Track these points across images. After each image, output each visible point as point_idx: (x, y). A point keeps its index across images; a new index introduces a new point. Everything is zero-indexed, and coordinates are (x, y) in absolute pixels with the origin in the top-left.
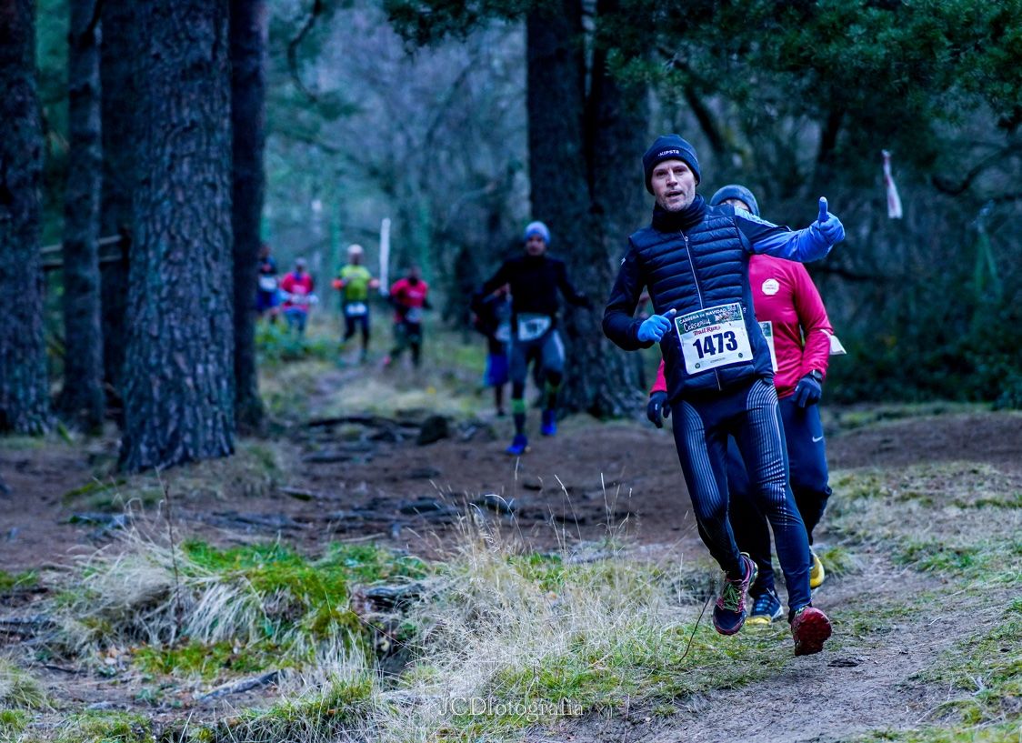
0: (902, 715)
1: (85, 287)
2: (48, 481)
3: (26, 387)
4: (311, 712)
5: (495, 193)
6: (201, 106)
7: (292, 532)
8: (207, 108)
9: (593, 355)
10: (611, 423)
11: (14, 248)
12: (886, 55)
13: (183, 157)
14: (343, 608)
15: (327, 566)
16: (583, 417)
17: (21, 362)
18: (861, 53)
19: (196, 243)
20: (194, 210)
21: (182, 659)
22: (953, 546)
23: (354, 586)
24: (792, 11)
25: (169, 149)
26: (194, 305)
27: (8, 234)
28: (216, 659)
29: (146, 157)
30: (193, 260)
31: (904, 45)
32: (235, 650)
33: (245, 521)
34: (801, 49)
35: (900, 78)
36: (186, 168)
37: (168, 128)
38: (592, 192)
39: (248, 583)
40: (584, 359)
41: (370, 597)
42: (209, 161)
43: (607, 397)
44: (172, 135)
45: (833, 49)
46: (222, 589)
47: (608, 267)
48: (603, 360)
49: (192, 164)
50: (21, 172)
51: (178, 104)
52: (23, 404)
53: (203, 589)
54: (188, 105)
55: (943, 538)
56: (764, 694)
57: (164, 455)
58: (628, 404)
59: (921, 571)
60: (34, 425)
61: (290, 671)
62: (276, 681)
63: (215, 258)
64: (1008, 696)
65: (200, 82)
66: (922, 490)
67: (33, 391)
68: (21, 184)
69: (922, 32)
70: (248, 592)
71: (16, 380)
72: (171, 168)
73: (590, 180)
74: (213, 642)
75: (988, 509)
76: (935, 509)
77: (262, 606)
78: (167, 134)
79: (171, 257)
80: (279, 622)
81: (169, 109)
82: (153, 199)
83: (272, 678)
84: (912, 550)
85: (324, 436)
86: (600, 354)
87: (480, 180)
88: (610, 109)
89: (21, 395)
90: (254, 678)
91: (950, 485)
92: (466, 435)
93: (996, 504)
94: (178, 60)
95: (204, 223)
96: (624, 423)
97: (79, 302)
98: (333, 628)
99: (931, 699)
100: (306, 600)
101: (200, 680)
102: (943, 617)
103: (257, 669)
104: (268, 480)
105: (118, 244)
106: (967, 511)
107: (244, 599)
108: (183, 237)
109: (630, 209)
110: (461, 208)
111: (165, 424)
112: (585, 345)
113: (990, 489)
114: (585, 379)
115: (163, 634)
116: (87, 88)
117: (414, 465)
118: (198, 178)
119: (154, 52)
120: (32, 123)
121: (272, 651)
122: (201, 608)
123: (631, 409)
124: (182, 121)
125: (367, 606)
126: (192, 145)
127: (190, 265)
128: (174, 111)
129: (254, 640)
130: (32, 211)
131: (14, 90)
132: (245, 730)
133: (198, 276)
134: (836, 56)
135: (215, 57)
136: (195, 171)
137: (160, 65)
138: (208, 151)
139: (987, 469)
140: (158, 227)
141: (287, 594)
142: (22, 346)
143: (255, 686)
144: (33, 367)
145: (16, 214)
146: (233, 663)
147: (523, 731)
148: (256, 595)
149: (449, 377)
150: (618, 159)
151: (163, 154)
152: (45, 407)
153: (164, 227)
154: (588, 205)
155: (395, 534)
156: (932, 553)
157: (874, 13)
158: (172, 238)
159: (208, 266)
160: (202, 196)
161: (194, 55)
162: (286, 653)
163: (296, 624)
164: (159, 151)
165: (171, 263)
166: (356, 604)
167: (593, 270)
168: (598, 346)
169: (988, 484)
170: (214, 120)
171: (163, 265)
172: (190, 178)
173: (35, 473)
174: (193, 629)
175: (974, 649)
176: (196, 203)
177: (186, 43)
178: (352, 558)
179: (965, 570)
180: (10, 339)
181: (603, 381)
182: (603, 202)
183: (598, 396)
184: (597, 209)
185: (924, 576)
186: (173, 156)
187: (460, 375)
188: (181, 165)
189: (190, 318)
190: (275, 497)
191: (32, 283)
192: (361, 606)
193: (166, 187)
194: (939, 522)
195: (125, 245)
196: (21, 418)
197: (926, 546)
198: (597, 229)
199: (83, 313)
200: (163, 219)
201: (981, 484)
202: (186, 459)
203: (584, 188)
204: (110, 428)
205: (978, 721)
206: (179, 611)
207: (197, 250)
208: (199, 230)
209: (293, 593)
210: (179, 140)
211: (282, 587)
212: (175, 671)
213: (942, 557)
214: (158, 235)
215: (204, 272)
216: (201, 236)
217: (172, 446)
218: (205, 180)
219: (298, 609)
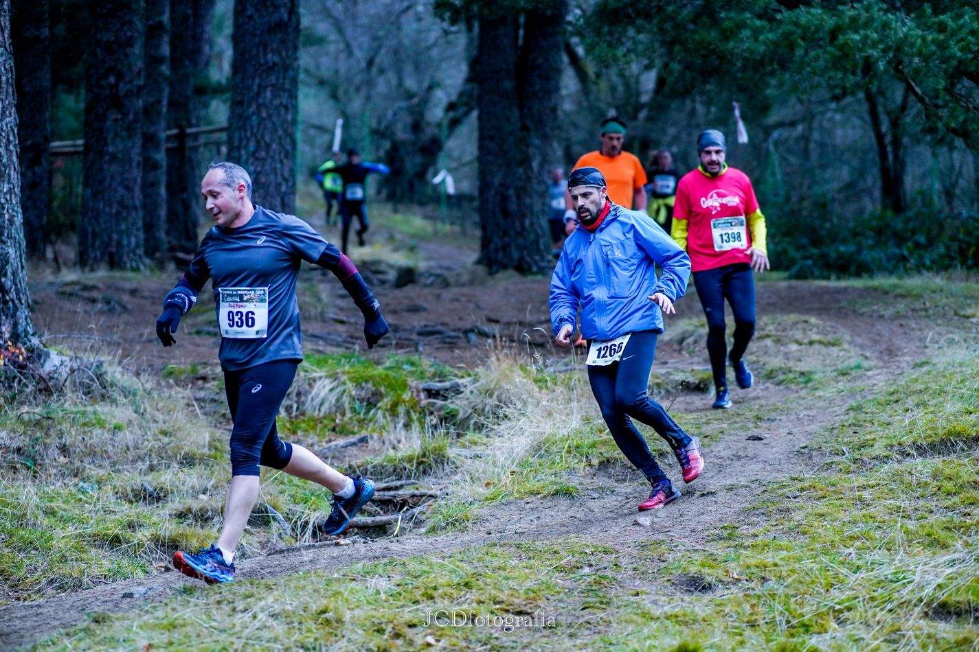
0: (800, 468)
1: (156, 166)
2: (154, 303)
3: (129, 237)
4: (410, 460)
5: (418, 105)
6: (280, 53)
7: (349, 345)
8: (284, 54)
9: (519, 229)
10: (530, 278)
11: (123, 139)
12: (765, 51)
13: (267, 87)
14: (406, 396)
15: (390, 368)
16: (511, 272)
17: (125, 219)
18: (748, 48)
19: (274, 146)
20: (273, 123)
21: (303, 425)
22: (797, 369)
23: (413, 382)
24: (705, 19)
25: (257, 81)
26: (272, 188)
27: (119, 129)
28: (326, 426)
29: (241, 86)
30: (272, 157)
31: (776, 44)
32: (337, 421)
33: (316, 337)
34: (710, 44)
35: (771, 65)
36: (268, 94)
37: (257, 67)
38: (522, 117)
39: (344, 378)
40: (512, 232)
41: (424, 390)
42: (284, 90)
43: (528, 259)
44: (260, 72)
45: (731, 44)
46: (327, 381)
47: (531, 168)
48: (526, 234)
49: (272, 92)
50: (129, 87)
51: (265, 50)
52: (126, 249)
53: (315, 381)
54: (272, 51)
55: (791, 364)
56: (712, 455)
58: (543, 264)
59: (779, 384)
60: (134, 264)
61: (375, 435)
62: (367, 442)
63: (286, 157)
64: (865, 459)
65: (279, 36)
66: (773, 333)
67: (133, 240)
68: (129, 94)
69: (787, 36)
70: (344, 383)
71: (121, 233)
72: (258, 94)
73: (521, 108)
74: (322, 414)
75: (817, 346)
76: (782, 345)
77: (353, 393)
78: (257, 70)
79: (257, 155)
80: (365, 404)
81: (258, 54)
82: (246, 114)
83: (363, 440)
84: (772, 371)
85: (320, 278)
86: (523, 229)
87: (409, 95)
88: (535, 59)
89: (125, 242)
90: (352, 439)
91: (791, 330)
92: (429, 281)
93: (820, 342)
94: (266, 19)
95: (280, 133)
96: (539, 277)
97: (151, 177)
98: (401, 410)
99: (815, 460)
100: (382, 389)
101: (316, 439)
102: (806, 412)
103: (353, 433)
104: (319, 309)
105: (175, 136)
106: (803, 347)
107: (341, 388)
108: (265, 142)
109: (547, 129)
110: (395, 114)
112: (514, 223)
113: (818, 333)
114: (513, 245)
116: (160, 25)
117: (405, 302)
118: (277, 102)
119: (249, 13)
120: (137, 51)
121: (361, 422)
122: (313, 393)
123: (544, 268)
124: (266, 62)
125: (422, 395)
126: (273, 79)
127: (269, 161)
128: (261, 55)
129: (349, 415)
130: (136, 114)
131: (125, 28)
132: (366, 470)
133: (275, 169)
134: (733, 49)
135: (290, 19)
136: (275, 95)
137: (252, 23)
138: (283, 84)
139: (813, 320)
140: (249, 134)
141: (370, 385)
142: (127, 208)
143: (353, 444)
144: (134, 224)
145: (125, 115)
146: (337, 429)
147: (563, 473)
148: (350, 385)
149: (391, 238)
150: (540, 94)
151: (253, 83)
152: (141, 251)
153: (252, 133)
154: (519, 125)
155: (421, 349)
156: (784, 373)
157: (758, 23)
158: (258, 142)
159: (281, 162)
160: (279, 114)
161: (276, 16)
162: (371, 424)
163: (379, 405)
164: (250, 82)
165: (257, 159)
166: (415, 394)
167: (521, 170)
168: (522, 225)
169: (815, 330)
170: (288, 61)
171: (251, 160)
172: (271, 101)
173: (143, 297)
174: (308, 406)
175: (835, 431)
176: (275, 119)
177: (271, 9)
178: (407, 364)
179: (809, 385)
180: (118, 203)
181: (525, 248)
182: (529, 123)
183: (521, 258)
184: (525, 128)
185: (782, 387)
186: (260, 86)
187: (398, 236)
188: (265, 91)
189: (269, 199)
190: (324, 321)
191: (134, 164)
192: (418, 395)
193: (254, 107)
194: (786, 353)
195: (182, 137)
196: (125, 258)
197: (781, 368)
198: (524, 142)
199: (154, 184)
200: (252, 128)
201: (811, 330)
203: (516, 113)
204: (171, 266)
205: (848, 473)
206: (299, 394)
207: (274, 151)
208: (276, 138)
209: (374, 385)
210: (264, 76)
211: (366, 381)
212: (300, 433)
213: (791, 376)
214: (248, 140)
215: (279, 166)
216: (277, 141)
218: (281, 103)
219: (378, 395)
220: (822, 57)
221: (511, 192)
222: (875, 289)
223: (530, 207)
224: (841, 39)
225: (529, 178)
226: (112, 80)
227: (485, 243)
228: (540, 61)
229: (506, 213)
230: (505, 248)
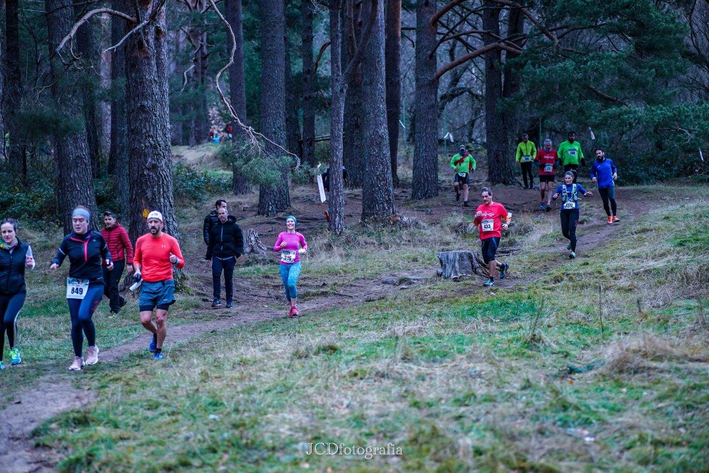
16: (501, 184)
37: (425, 120)
40: (501, 169)
43: (508, 179)
47: (508, 144)
48: (506, 169)
49: (430, 128)
51: (428, 114)
57: (425, 195)
58: (513, 181)
65: (432, 109)
72: (426, 129)
73: (503, 120)
79: (426, 150)
81: (425, 116)
82: (421, 136)
94: (428, 104)
95: (433, 142)
96: (512, 186)
108: (428, 146)
111: (424, 188)
114: (502, 174)
115: (462, 231)
119: (422, 102)
124: (428, 118)
126: (430, 124)
133: (432, 154)
135: (435, 103)
137: (423, 105)
138: (434, 126)
153: (424, 143)
154: (503, 127)
158: (426, 145)
159: (434, 152)
161: (431, 103)
167: (504, 144)
170: (435, 118)
171: (424, 152)
181: (506, 175)
183: (505, 179)
184: (505, 128)
202: (429, 197)
203: (502, 122)
217: (426, 194)
220: (616, 122)
221: (500, 153)
222: (638, 190)
224: (622, 117)
225: (508, 147)
226: (356, 118)
227: (490, 173)
229: (498, 161)
230: (498, 175)
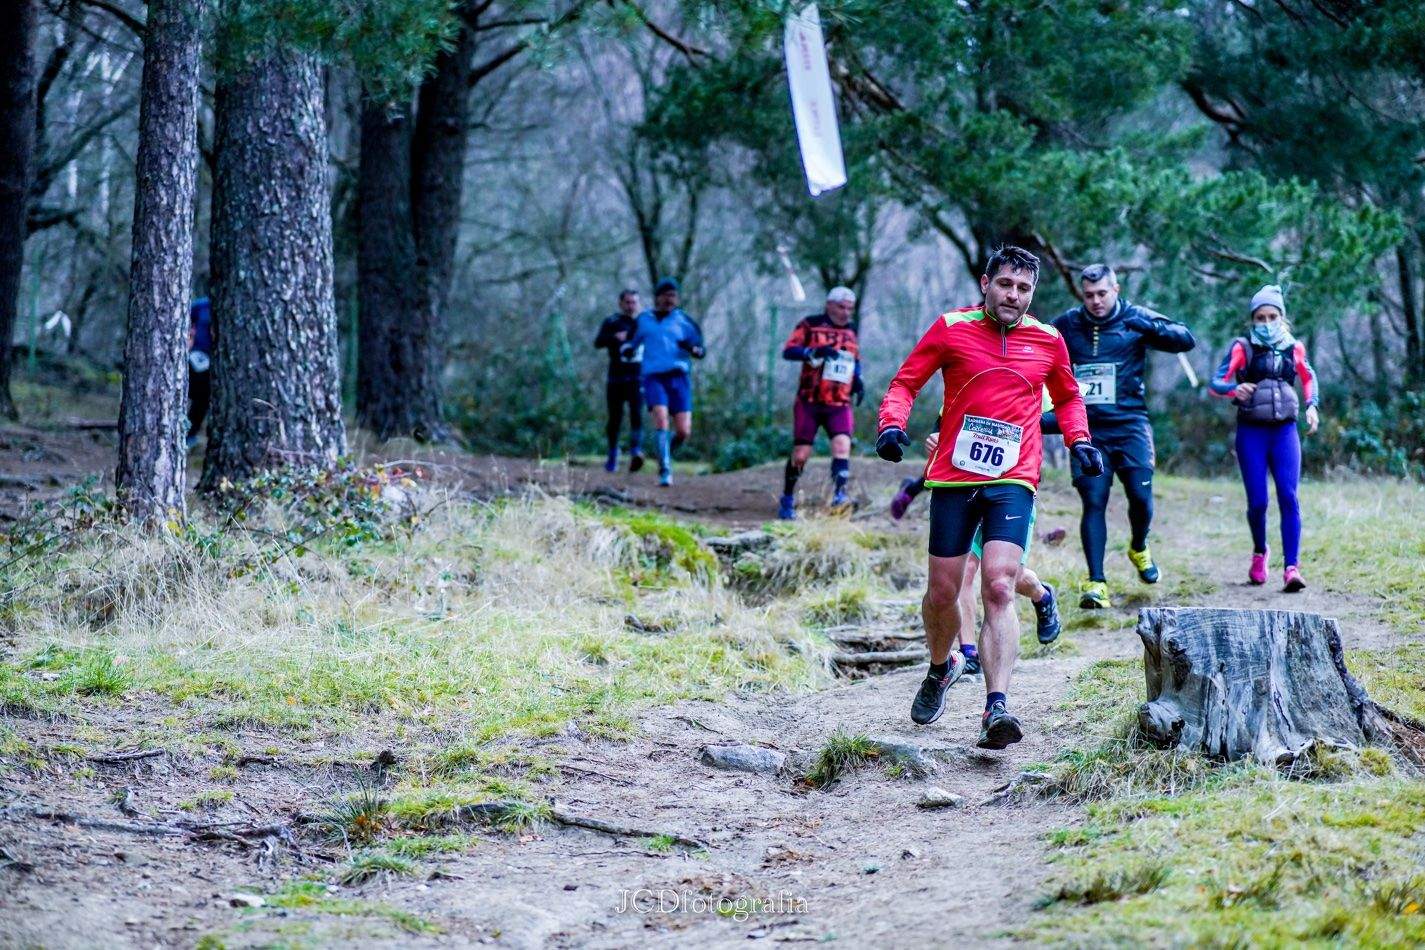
10: (433, 448)
14: (699, 550)
28: (624, 580)
38: (418, 247)
39: (625, 528)
40: (407, 391)
41: (710, 545)
43: (426, 425)
46: (605, 532)
48: (423, 393)
53: (590, 531)
58: (442, 433)
70: (626, 535)
73: (417, 237)
77: (639, 546)
80: (654, 558)
86: (420, 386)
88: (434, 178)
98: (700, 565)
100: (670, 542)
107: (624, 540)
109: (446, 266)
112: (408, 379)
122: (595, 544)
125: (711, 551)
141: (656, 538)
148: (634, 538)
150: (441, 222)
163: (672, 560)
167: (418, 314)
168: (419, 382)
181: (423, 410)
182: (425, 255)
183: (418, 424)
184: (422, 262)
198: (422, 279)
203: (413, 244)
209: (660, 538)
211: (650, 533)
219: (667, 548)
221: (406, 340)
223: (428, 361)
225: (427, 325)
228: (441, 180)
229: (398, 367)
230: (397, 410)
